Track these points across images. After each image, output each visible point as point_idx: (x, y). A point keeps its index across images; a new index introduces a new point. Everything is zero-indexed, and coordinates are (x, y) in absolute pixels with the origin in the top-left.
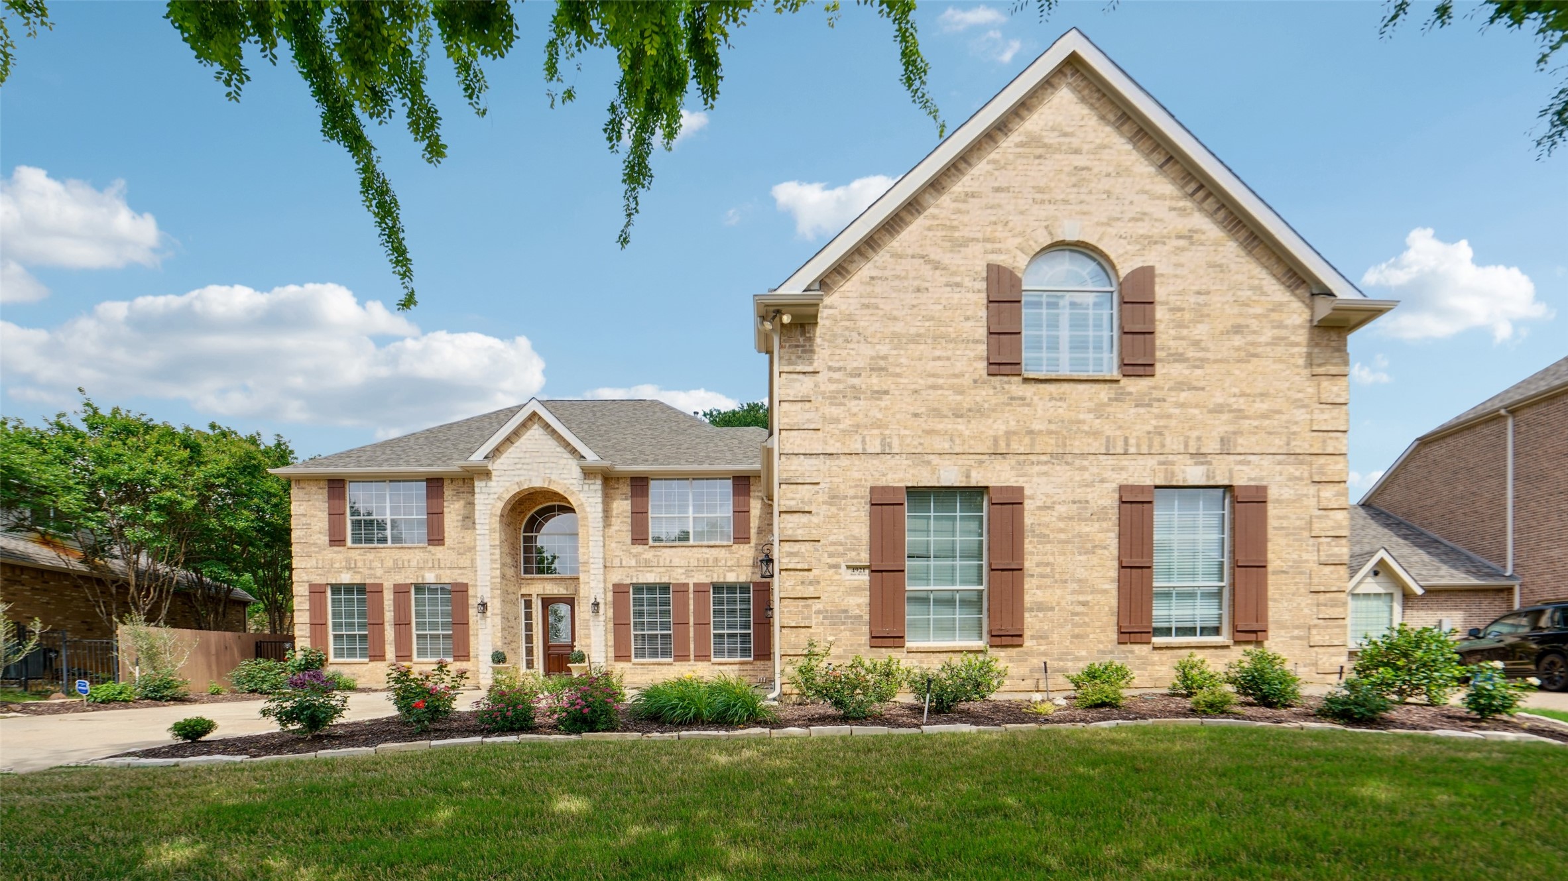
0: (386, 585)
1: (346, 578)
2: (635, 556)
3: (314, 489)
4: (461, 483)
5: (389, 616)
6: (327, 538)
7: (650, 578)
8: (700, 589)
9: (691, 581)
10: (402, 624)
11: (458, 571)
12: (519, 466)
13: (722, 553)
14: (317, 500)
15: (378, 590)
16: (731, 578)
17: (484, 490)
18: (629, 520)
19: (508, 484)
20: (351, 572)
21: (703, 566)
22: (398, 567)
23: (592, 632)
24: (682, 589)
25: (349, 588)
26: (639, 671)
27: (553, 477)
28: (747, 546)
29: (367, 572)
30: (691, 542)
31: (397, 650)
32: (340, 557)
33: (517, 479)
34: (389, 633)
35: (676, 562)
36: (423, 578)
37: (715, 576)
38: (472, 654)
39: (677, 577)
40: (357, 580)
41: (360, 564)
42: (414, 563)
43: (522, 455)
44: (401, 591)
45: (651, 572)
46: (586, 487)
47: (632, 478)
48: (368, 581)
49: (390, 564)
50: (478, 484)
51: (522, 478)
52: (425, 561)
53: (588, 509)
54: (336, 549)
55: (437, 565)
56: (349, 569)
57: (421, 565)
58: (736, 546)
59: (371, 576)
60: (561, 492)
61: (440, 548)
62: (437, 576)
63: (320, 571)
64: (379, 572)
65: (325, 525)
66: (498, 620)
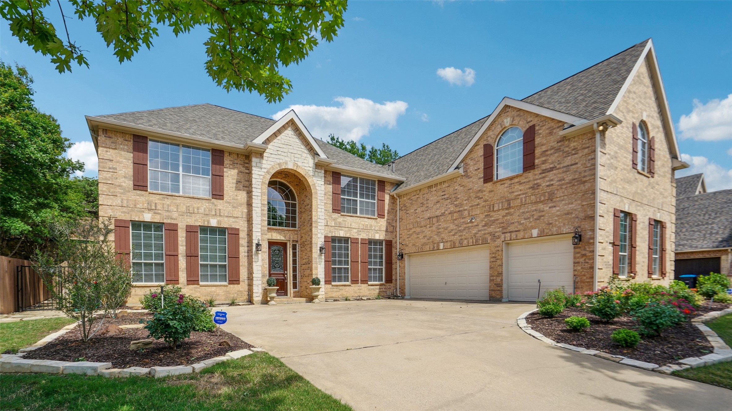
0: (180, 225)
1: (148, 217)
2: (334, 220)
3: (120, 140)
4: (236, 156)
5: (182, 249)
6: (131, 183)
7: (342, 234)
8: (364, 242)
9: (360, 237)
10: (191, 256)
11: (232, 220)
12: (279, 153)
13: (373, 222)
14: (123, 150)
15: (173, 229)
16: (377, 237)
17: (259, 165)
18: (331, 197)
19: (272, 163)
20: (152, 212)
21: (365, 229)
22: (189, 213)
23: (319, 266)
24: (355, 241)
25: (147, 226)
26: (335, 290)
27: (299, 164)
28: (383, 220)
29: (165, 214)
30: (358, 214)
31: (188, 276)
32: (142, 199)
33: (278, 161)
34: (182, 263)
35: (354, 225)
36: (208, 222)
37: (370, 235)
38: (241, 279)
39: (353, 234)
40: (157, 219)
41: (159, 207)
42: (201, 211)
43: (281, 146)
44: (191, 230)
45: (341, 230)
46: (316, 173)
47: (333, 172)
48: (165, 221)
49: (184, 209)
50: (254, 160)
51: (281, 161)
52: (210, 210)
53: (317, 188)
54: (139, 192)
55: (218, 214)
56: (150, 210)
57: (207, 212)
58: (379, 219)
59: (168, 217)
60: (303, 174)
61: (221, 201)
62: (219, 222)
63: (124, 209)
64: (175, 215)
65: (130, 171)
66: (266, 256)
